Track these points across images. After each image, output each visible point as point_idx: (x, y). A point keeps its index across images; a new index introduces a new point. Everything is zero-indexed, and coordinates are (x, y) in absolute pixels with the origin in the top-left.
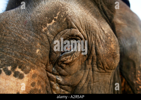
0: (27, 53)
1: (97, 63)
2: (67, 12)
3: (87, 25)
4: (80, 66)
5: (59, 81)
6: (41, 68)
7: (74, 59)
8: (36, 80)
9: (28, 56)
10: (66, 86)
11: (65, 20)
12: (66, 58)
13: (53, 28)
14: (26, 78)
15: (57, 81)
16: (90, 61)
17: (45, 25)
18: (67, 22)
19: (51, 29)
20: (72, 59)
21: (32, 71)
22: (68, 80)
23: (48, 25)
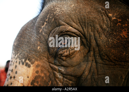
0: (32, 50)
1: (99, 54)
2: (55, 13)
3: (81, 18)
4: (82, 58)
5: (61, 71)
6: (43, 60)
7: (71, 52)
8: (39, 69)
9: (33, 51)
10: (69, 76)
11: (53, 20)
12: (62, 52)
13: (45, 29)
14: (32, 67)
15: (60, 71)
16: (92, 53)
17: (41, 27)
18: (55, 21)
19: (45, 30)
20: (68, 52)
21: (36, 62)
22: (70, 70)
23: (42, 27)
